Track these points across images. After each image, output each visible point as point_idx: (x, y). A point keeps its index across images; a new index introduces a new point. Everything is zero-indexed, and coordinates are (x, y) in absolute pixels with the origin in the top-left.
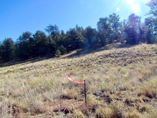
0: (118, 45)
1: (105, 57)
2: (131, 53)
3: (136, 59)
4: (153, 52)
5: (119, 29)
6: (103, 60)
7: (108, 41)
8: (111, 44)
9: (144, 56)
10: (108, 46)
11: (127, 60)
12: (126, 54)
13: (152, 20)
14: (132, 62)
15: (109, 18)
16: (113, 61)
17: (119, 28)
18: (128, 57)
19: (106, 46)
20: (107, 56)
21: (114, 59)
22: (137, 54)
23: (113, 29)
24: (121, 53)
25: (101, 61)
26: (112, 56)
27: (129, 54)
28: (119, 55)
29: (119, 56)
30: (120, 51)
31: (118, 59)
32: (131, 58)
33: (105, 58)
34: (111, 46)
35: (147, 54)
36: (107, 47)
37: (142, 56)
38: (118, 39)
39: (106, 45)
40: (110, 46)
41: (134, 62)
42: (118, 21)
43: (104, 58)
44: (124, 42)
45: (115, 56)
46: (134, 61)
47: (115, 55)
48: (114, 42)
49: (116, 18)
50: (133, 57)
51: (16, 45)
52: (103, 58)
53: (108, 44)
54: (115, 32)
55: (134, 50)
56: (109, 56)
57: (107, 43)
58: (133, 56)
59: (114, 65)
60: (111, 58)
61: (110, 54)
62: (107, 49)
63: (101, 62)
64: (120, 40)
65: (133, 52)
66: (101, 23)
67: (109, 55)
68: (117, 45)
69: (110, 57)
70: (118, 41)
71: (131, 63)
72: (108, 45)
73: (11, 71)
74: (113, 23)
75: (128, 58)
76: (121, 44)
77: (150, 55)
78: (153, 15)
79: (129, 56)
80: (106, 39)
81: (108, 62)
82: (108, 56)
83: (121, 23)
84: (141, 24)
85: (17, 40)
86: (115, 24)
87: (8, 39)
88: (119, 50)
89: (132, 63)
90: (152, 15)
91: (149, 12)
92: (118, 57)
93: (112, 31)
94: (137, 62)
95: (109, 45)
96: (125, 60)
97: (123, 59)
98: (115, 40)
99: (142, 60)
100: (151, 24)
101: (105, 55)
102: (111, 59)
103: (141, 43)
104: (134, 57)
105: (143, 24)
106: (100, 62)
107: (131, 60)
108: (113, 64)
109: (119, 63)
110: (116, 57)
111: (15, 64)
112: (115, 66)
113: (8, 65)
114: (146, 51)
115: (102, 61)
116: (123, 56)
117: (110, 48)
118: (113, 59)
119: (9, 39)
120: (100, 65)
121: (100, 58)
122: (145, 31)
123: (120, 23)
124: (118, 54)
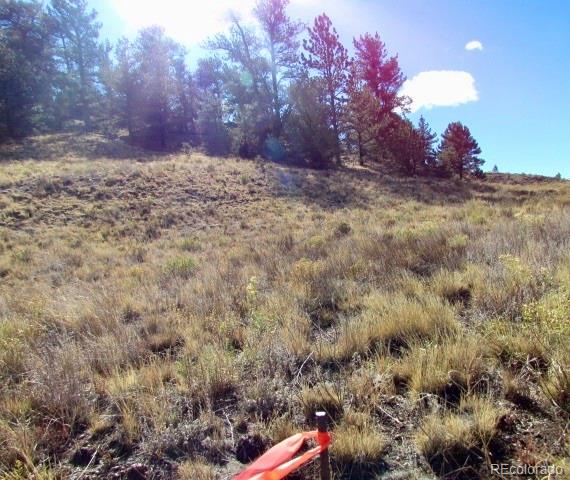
0: (92, 141)
1: (44, 192)
2: (164, 183)
3: (189, 209)
4: (241, 188)
5: (94, 74)
6: (32, 207)
7: (41, 120)
8: (57, 136)
9: (214, 199)
10: (45, 142)
11: (154, 213)
12: (142, 185)
13: (220, 70)
14: (176, 220)
15: (48, 7)
16: (91, 216)
17: (96, 69)
18: (155, 201)
19: (32, 142)
20: (50, 189)
21: (91, 206)
22: (187, 188)
23: (68, 68)
24: (121, 181)
25: (23, 213)
26: (80, 189)
27: (155, 185)
28: (115, 187)
29: (115, 194)
30: (116, 173)
31: (112, 205)
32: (168, 205)
33: (45, 196)
34: (61, 143)
35: (222, 194)
36: (39, 146)
37: (205, 198)
38: (92, 117)
39: (33, 138)
40: (51, 141)
41: (183, 223)
42: (95, 40)
43: (40, 197)
44: (116, 136)
45: (95, 193)
46: (182, 219)
47: (93, 189)
48: (72, 129)
49: (86, 20)
50: (173, 200)
52: (30, 196)
53: (44, 133)
54: (75, 85)
55: (173, 171)
56: (65, 190)
57: (37, 128)
58: (175, 197)
59: (99, 235)
60: (74, 200)
61: (68, 183)
62: (37, 155)
63: (23, 218)
64: (100, 124)
65: (170, 180)
66: (5, 22)
67: (63, 186)
68: (88, 141)
69: (71, 193)
70: (91, 128)
71: (173, 226)
72: (41, 137)
74: (66, 40)
75: (154, 204)
76: (103, 141)
77: (234, 197)
78: (227, 56)
79: (158, 197)
80: (35, 108)
81: (64, 216)
82: (58, 188)
83: (109, 49)
84: (186, 76)
86: (79, 46)
88: (110, 167)
89: (176, 224)
90: (223, 54)
91: (216, 41)
92: (109, 197)
93: (63, 74)
94: (194, 222)
95: (48, 136)
96: (145, 212)
97: (133, 208)
98: (77, 122)
99: (211, 213)
100: (217, 84)
101: (41, 182)
102: (75, 206)
103: (187, 147)
104: (178, 200)
105: (190, 77)
106: (16, 215)
107: (170, 213)
108: (92, 228)
109: (120, 226)
110: (99, 196)
112: (104, 236)
114: (218, 181)
115: (28, 211)
116: (134, 194)
117: (52, 152)
118: (89, 207)
120: (20, 234)
121: (15, 198)
122: (200, 107)
123: (101, 47)
124: (110, 183)
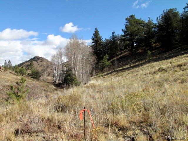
51: (182, 20)
73: (163, 70)
85: (185, 9)
87: (167, 11)
111: (178, 55)
113: (168, 56)
119: (169, 11)
